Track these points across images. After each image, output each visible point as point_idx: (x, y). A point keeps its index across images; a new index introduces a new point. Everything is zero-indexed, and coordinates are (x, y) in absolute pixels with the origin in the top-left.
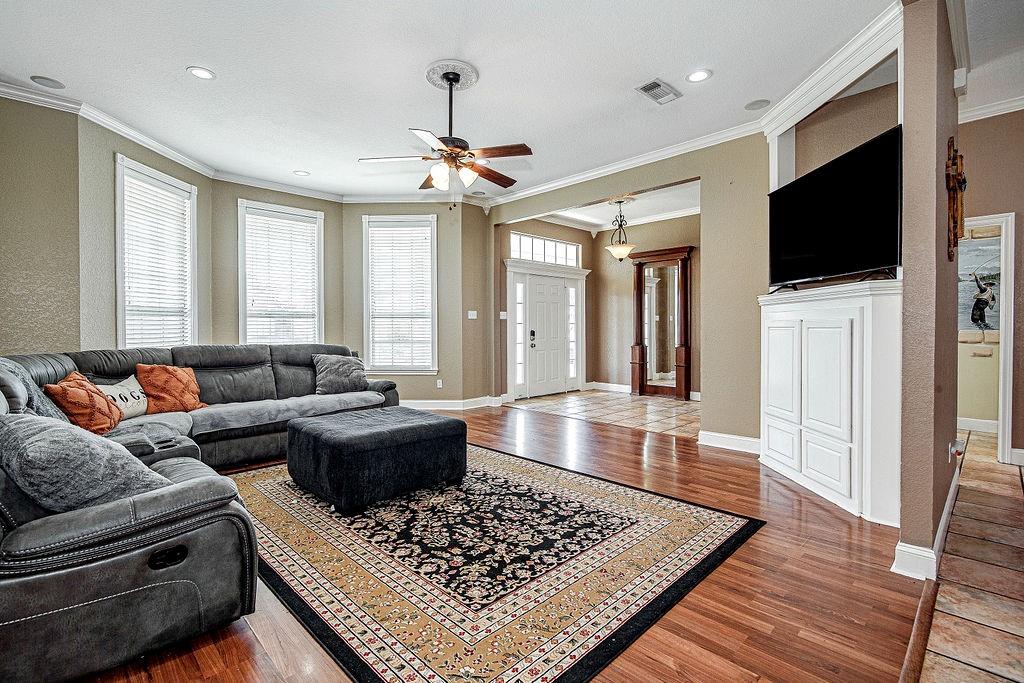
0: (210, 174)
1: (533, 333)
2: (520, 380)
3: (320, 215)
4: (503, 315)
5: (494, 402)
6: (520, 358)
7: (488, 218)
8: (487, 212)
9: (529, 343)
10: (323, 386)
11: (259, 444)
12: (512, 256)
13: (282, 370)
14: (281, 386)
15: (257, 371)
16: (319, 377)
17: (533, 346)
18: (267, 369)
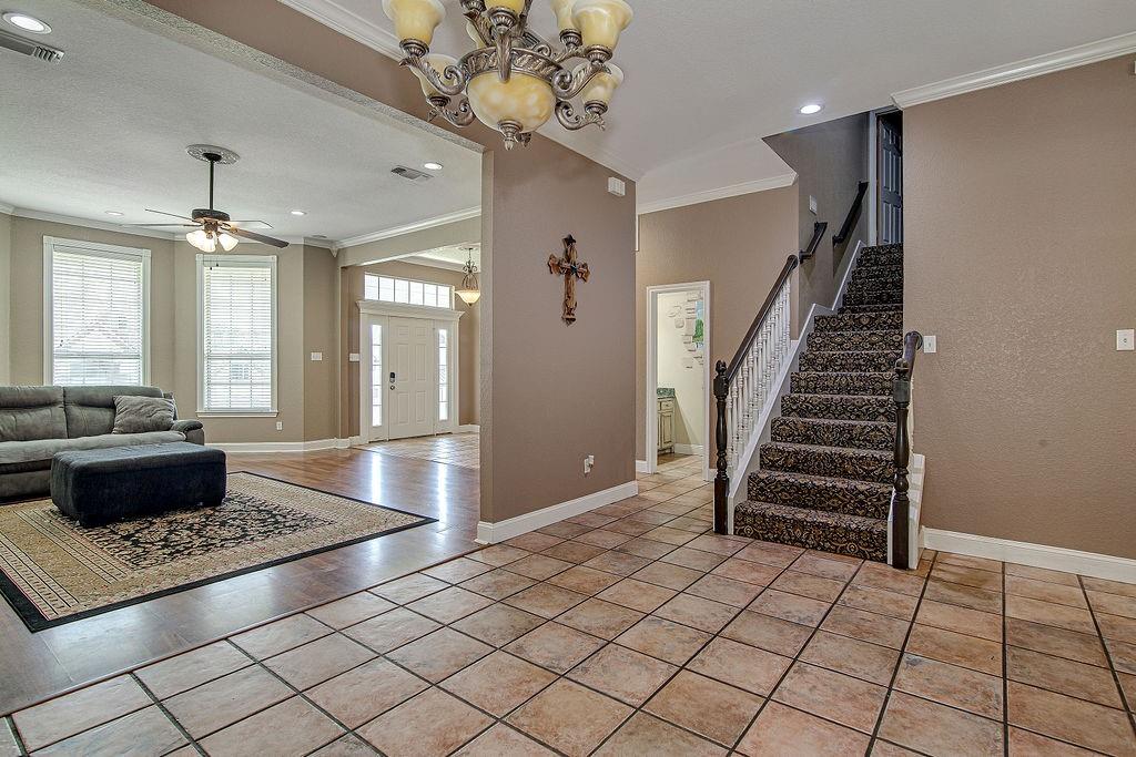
0: (9, 211)
1: (393, 375)
2: (377, 421)
3: (147, 253)
4: (354, 357)
5: (342, 444)
6: (377, 400)
7: (335, 260)
8: (335, 254)
9: (388, 384)
10: (121, 425)
11: (34, 479)
12: (366, 298)
13: (76, 411)
14: (73, 426)
15: (46, 412)
16: (118, 417)
17: (392, 388)
18: (58, 411)
